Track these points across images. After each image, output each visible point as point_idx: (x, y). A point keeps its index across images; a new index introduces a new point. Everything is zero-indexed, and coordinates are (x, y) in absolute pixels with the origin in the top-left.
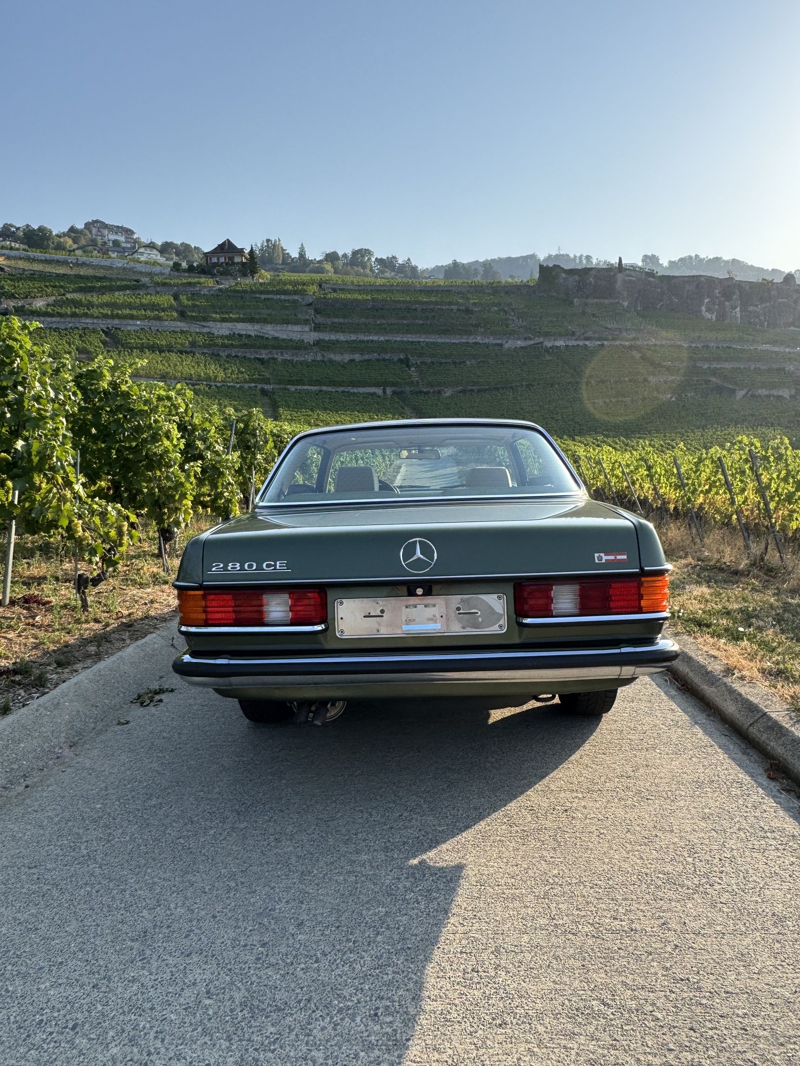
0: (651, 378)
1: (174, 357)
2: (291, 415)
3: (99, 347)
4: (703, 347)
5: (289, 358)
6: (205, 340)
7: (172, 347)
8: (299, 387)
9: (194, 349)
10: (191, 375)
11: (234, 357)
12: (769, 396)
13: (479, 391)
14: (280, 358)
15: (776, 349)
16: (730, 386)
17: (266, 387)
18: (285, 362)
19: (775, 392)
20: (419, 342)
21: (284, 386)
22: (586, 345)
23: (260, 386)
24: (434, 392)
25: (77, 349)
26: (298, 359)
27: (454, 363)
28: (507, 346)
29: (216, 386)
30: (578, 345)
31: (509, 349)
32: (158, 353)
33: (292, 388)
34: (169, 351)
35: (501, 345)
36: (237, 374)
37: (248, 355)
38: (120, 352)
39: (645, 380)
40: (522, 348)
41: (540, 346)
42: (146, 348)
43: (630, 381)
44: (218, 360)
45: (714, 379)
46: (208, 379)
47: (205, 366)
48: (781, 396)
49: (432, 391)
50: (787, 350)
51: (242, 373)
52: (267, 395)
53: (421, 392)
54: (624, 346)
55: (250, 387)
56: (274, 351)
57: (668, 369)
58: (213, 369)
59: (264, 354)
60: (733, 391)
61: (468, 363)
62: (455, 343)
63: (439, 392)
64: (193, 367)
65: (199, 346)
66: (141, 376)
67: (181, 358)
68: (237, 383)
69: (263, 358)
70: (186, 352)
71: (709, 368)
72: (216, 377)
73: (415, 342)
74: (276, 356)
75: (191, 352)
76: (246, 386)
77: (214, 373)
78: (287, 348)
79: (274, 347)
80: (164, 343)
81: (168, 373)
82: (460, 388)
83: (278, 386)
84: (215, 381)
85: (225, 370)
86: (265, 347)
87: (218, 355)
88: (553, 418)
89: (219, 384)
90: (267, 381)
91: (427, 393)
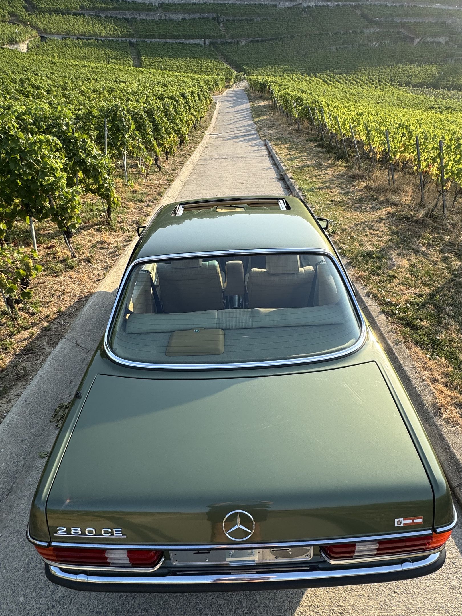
0: (365, 30)
1: (71, 18)
2: (149, 61)
3: (23, 11)
4: (399, 6)
5: (144, 18)
6: (90, 5)
7: (69, 10)
8: (152, 40)
9: (83, 12)
10: (85, 32)
11: (109, 17)
12: (432, 43)
13: (262, 41)
14: (139, 18)
15: (443, 7)
16: (412, 36)
17: (133, 40)
18: (142, 20)
19: (437, 40)
20: (225, 4)
21: (143, 39)
22: (328, 5)
23: (128, 40)
24: (235, 43)
25: (9, 13)
26: (150, 18)
27: (247, 20)
28: (279, 6)
29: (101, 40)
30: (323, 5)
31: (280, 9)
32: (61, 15)
33: (149, 41)
34: (68, 14)
35: (275, 6)
36: (113, 31)
37: (118, 16)
38: (37, 15)
39: (362, 32)
40: (289, 8)
41: (300, 6)
42: (53, 11)
43: (353, 32)
44: (100, 20)
45: (402, 30)
46: (96, 35)
47: (92, 25)
48: (440, 43)
49: (233, 41)
50: (450, 8)
51: (116, 30)
52: (133, 46)
53: (227, 42)
54: (351, 6)
55: (122, 41)
56: (135, 13)
57: (376, 23)
58: (98, 27)
59: (128, 15)
60: (412, 39)
61: (255, 20)
62: (247, 5)
63: (238, 42)
64: (85, 26)
65: (87, 9)
66: (53, 34)
67: (76, 19)
68: (114, 37)
69: (128, 18)
70: (80, 15)
71: (401, 22)
72: (100, 33)
73: (222, 4)
74: (136, 17)
75: (82, 14)
76: (120, 39)
77: (98, 30)
78: (142, 10)
79: (134, 10)
80: (63, 7)
81: (70, 31)
82: (251, 39)
83: (139, 40)
84: (100, 37)
85: (105, 27)
86: (128, 9)
87: (99, 16)
88: (305, 61)
89: (103, 39)
90: (132, 36)
91: (230, 43)
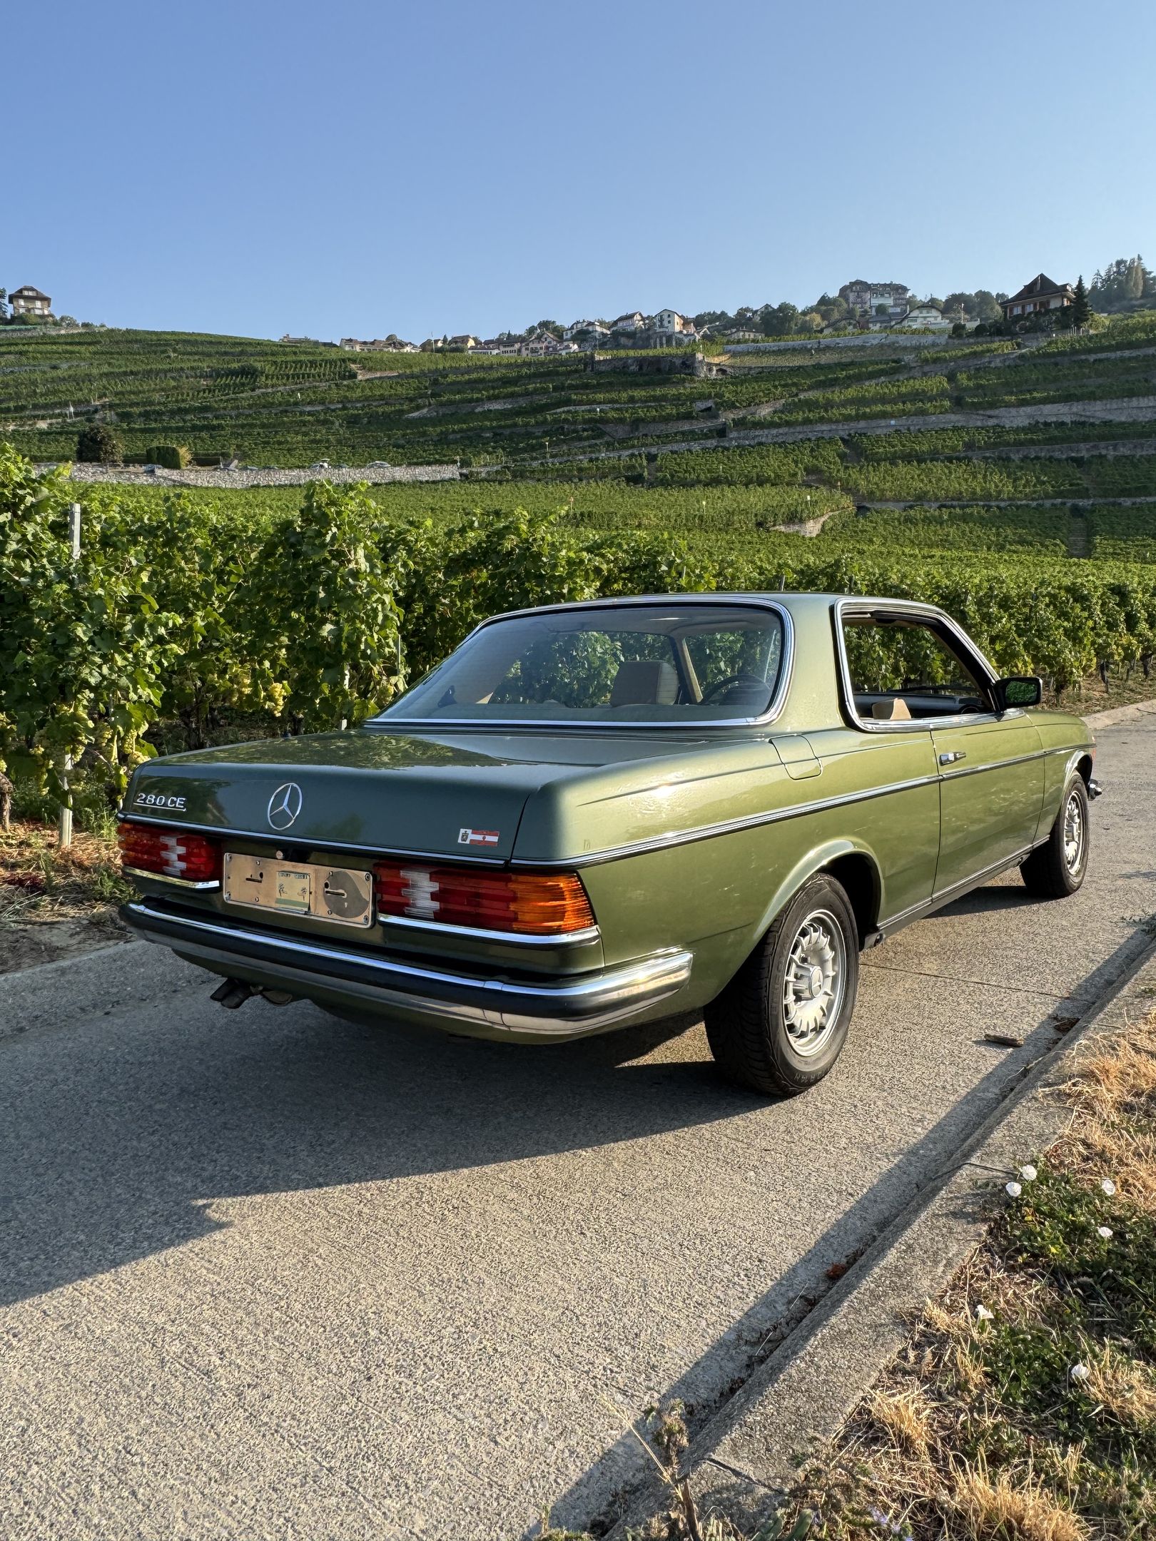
1: (938, 468)
2: (1113, 546)
3: (835, 463)
5: (1128, 453)
6: (989, 438)
7: (938, 453)
8: (1138, 500)
9: (970, 454)
10: (961, 493)
11: (1032, 460)
14: (1111, 454)
17: (1081, 503)
18: (1117, 459)
21: (1111, 500)
23: (1070, 502)
25: (805, 469)
26: (1144, 453)
29: (998, 507)
32: (915, 463)
33: (1127, 502)
34: (932, 460)
36: (1035, 486)
37: (1057, 454)
38: (862, 467)
42: (899, 458)
44: (1007, 467)
46: (988, 497)
47: (985, 477)
51: (1044, 483)
52: (1081, 516)
55: (1053, 505)
56: (1102, 444)
58: (999, 483)
59: (1084, 451)
64: (966, 480)
65: (980, 448)
66: (887, 500)
67: (948, 468)
68: (1033, 499)
69: (1082, 458)
70: (959, 459)
72: (999, 492)
74: (1104, 452)
75: (964, 458)
76: (1048, 503)
77: (997, 486)
78: (1125, 436)
79: (1102, 438)
80: (925, 448)
81: (926, 493)
83: (1101, 501)
84: (997, 500)
85: (1015, 481)
86: (1086, 439)
87: (1008, 459)
89: (1003, 504)
90: (1084, 494)
